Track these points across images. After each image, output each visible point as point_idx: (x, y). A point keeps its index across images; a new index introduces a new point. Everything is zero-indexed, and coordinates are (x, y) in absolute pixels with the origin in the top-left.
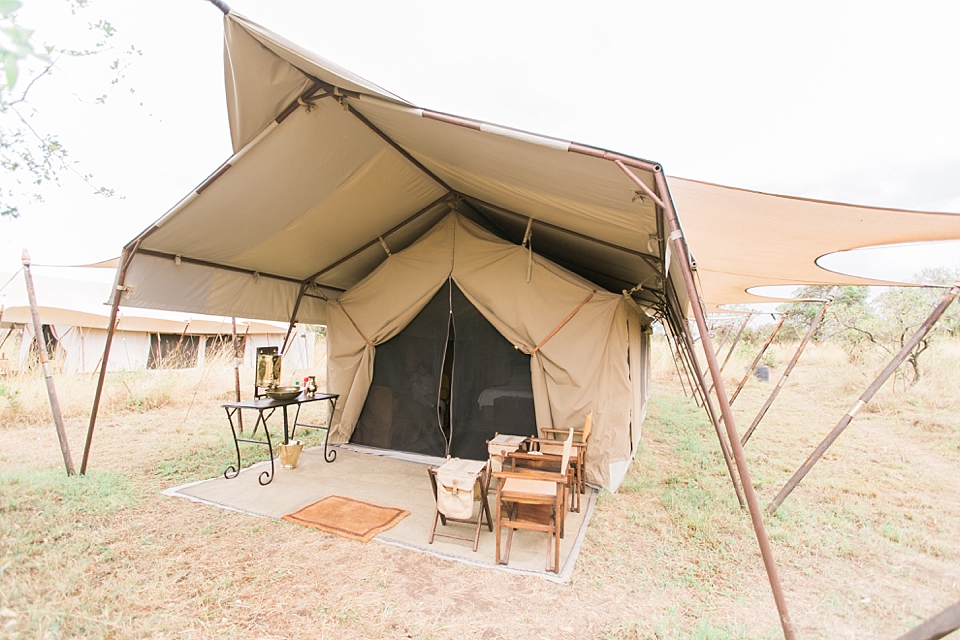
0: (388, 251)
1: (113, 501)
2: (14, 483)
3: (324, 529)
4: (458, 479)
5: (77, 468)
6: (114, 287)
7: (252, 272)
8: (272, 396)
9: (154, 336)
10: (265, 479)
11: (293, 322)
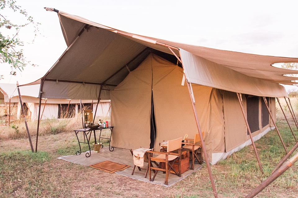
0: (129, 70)
1: (44, 159)
2: (19, 153)
3: (101, 169)
4: (139, 154)
5: (35, 150)
6: (40, 92)
7: (82, 83)
8: (90, 127)
9: (59, 105)
10: (87, 155)
11: (99, 99)
